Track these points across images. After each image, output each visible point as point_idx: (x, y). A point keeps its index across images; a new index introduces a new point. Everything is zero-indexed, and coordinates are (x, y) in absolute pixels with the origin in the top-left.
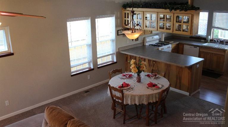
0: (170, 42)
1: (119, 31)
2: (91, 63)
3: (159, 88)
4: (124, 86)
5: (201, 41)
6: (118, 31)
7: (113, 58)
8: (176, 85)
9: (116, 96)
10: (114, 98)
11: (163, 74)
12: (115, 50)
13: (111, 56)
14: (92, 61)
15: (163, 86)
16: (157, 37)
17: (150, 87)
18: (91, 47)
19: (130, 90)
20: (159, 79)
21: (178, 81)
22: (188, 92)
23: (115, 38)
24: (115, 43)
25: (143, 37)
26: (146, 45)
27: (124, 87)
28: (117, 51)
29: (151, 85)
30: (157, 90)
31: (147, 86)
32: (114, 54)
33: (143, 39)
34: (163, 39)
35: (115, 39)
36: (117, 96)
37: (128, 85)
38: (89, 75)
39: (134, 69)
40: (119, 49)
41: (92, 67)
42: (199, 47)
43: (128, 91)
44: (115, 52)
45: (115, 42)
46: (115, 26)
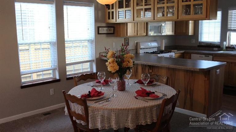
0: (172, 51)
1: (100, 29)
2: (56, 70)
3: (157, 98)
4: (92, 95)
5: (213, 49)
6: (98, 28)
7: (91, 67)
8: (185, 103)
9: (75, 113)
10: (74, 117)
11: (165, 80)
12: (95, 56)
13: (89, 63)
14: (57, 69)
15: (164, 95)
16: (154, 44)
17: (140, 96)
18: (56, 46)
19: (104, 101)
20: (158, 87)
21: (188, 96)
22: (204, 114)
23: (94, 37)
24: (94, 46)
25: (136, 42)
26: (140, 53)
27: (92, 97)
28: (98, 56)
29: (143, 94)
30: (154, 101)
31: (136, 95)
32: (93, 61)
33: (135, 45)
34: (162, 47)
35: (94, 39)
36: (77, 112)
37: (100, 94)
38: (53, 89)
39: (112, 64)
40: (100, 53)
41: (58, 78)
42: (212, 56)
43: (98, 103)
44: (94, 58)
45: (94, 43)
46: (94, 20)
